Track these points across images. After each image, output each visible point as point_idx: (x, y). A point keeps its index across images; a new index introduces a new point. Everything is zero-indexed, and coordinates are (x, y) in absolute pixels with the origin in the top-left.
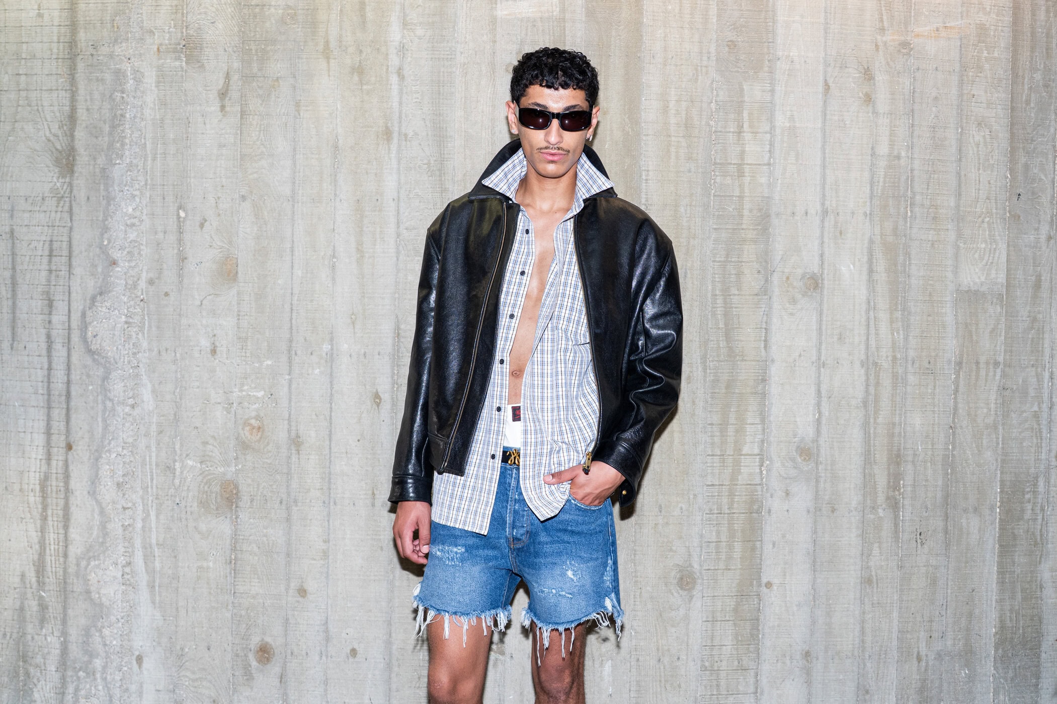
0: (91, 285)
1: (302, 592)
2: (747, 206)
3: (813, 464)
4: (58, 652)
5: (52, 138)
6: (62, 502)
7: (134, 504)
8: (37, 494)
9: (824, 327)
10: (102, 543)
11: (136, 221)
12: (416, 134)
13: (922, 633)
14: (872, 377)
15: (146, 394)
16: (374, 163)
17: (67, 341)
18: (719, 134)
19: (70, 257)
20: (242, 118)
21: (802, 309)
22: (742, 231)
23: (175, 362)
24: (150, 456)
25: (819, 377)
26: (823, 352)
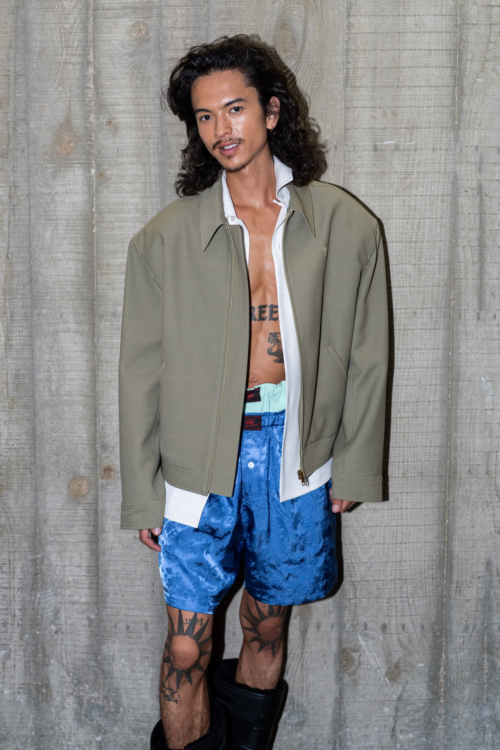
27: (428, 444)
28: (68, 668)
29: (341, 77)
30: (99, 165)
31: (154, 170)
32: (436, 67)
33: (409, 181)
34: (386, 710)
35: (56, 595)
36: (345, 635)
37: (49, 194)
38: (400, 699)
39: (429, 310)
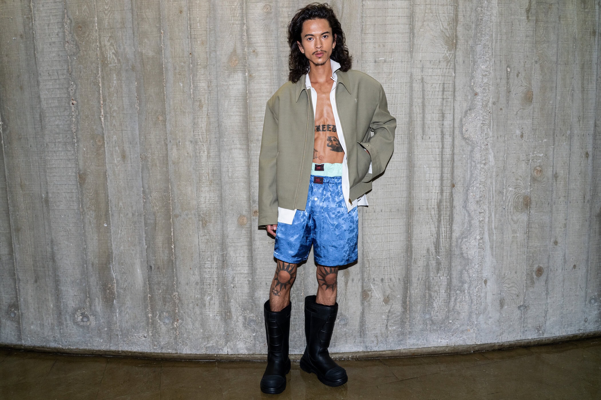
0: (465, 105)
1: (556, 243)
4: (446, 283)
5: (444, 30)
6: (448, 213)
7: (485, 211)
8: (436, 210)
10: (469, 230)
11: (487, 73)
15: (491, 158)
17: (452, 134)
19: (454, 92)
20: (536, 23)
23: (504, 142)
24: (492, 187)
27: (401, 196)
28: (239, 303)
29: (359, 29)
30: (249, 71)
31: (275, 73)
32: (402, 24)
33: (391, 76)
34: (383, 317)
35: (233, 270)
36: (365, 284)
37: (227, 85)
38: (389, 312)
39: (400, 135)
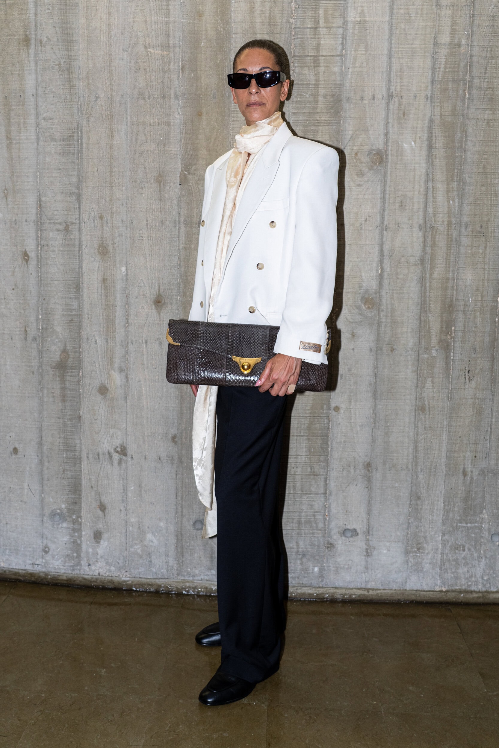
2: (322, 92)
3: (375, 312)
9: (387, 196)
12: (49, 40)
13: (468, 453)
14: (429, 239)
16: (17, 66)
18: (298, 30)
21: (368, 181)
22: (317, 115)
25: (382, 239)
26: (386, 217)
